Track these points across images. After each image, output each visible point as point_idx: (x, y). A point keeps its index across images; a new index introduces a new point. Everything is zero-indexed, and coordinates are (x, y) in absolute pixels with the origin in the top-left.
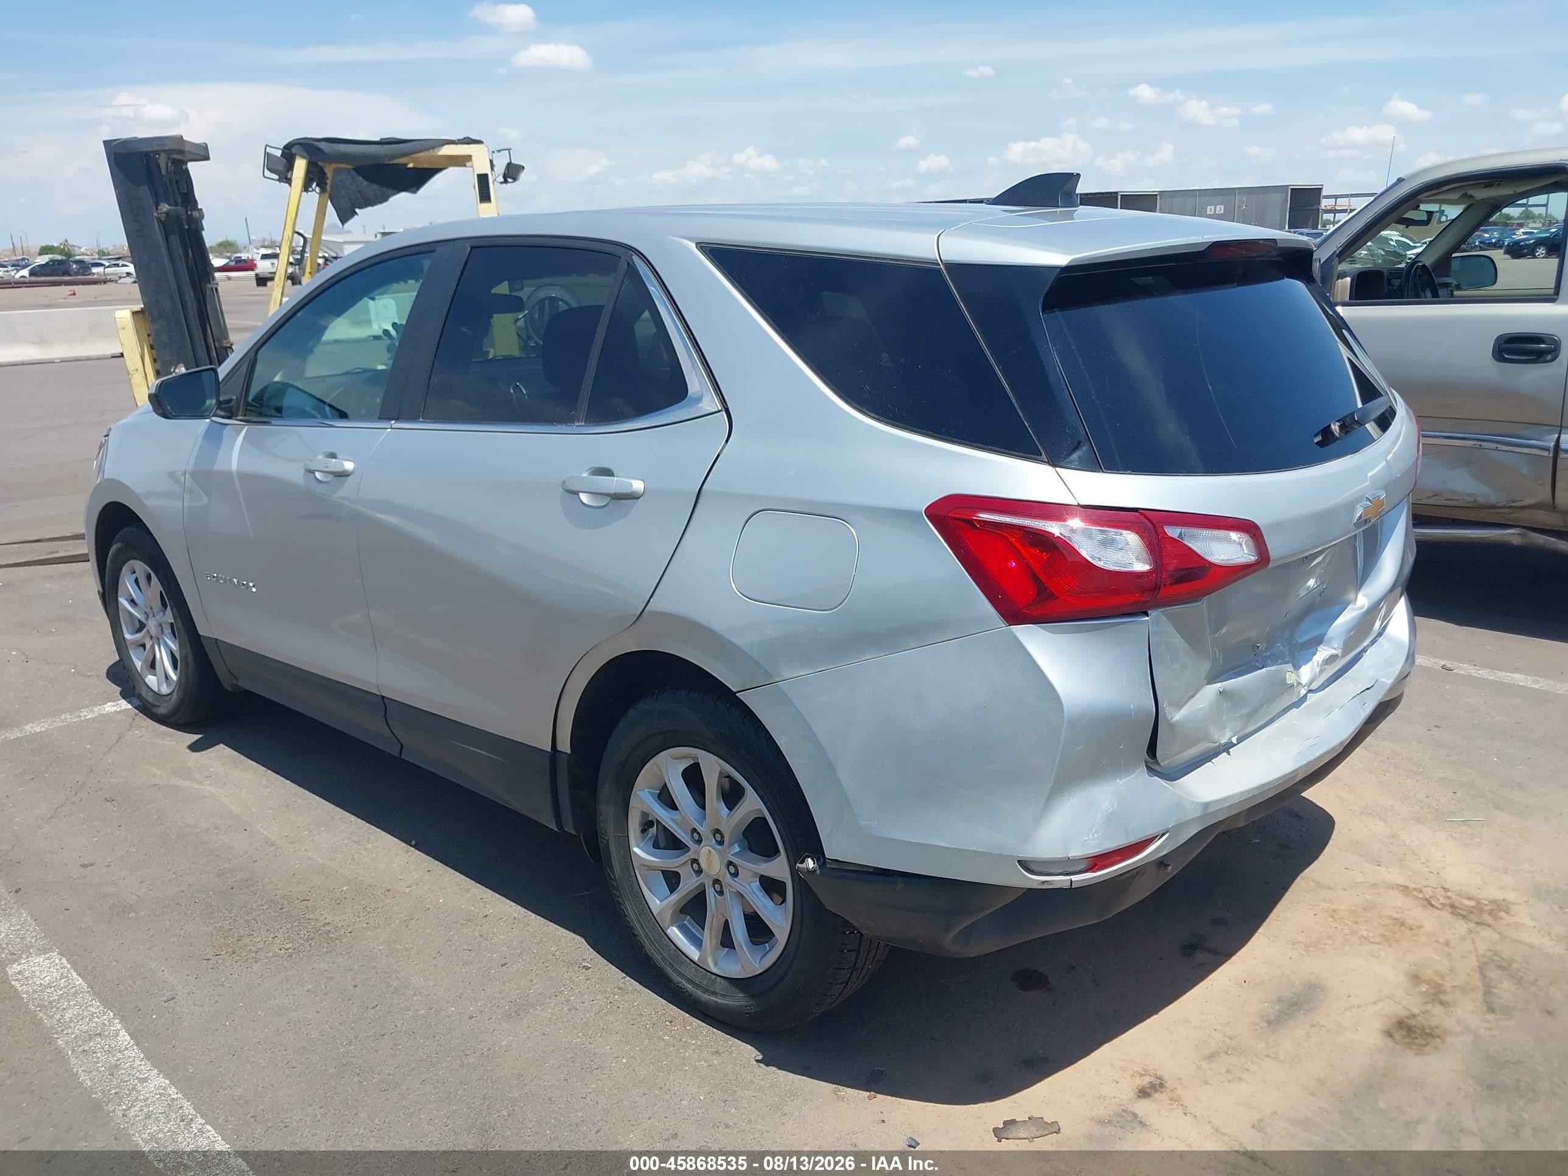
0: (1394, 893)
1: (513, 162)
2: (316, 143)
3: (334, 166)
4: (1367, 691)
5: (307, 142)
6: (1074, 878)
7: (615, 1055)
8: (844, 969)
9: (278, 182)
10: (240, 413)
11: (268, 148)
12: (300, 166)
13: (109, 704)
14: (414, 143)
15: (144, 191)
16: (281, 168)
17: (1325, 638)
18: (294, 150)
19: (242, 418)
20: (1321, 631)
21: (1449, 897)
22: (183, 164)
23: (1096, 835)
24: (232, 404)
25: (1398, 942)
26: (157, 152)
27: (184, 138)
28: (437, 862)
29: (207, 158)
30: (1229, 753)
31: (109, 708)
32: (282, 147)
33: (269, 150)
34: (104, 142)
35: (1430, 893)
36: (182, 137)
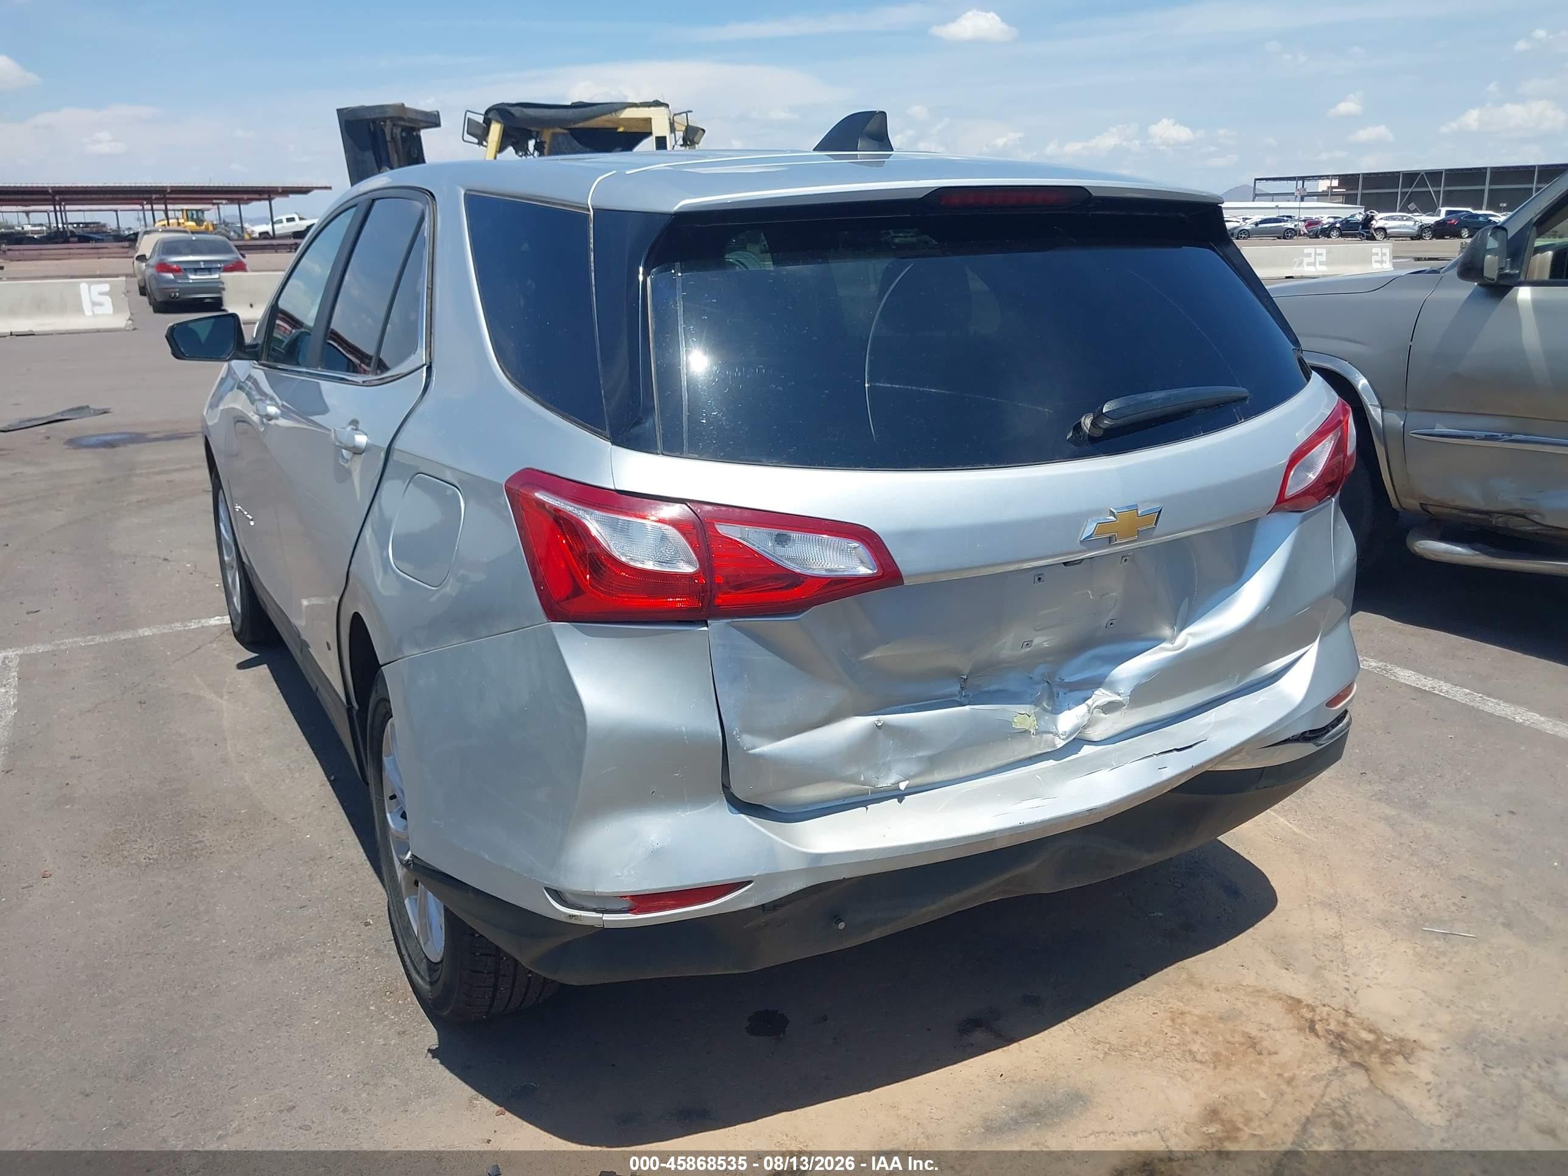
0: (1277, 1006)
1: (690, 124)
2: (509, 108)
3: (551, 131)
4: (1176, 752)
5: (503, 107)
6: (607, 917)
7: (313, 1015)
8: (483, 973)
9: (477, 146)
10: (263, 358)
11: (468, 113)
12: (496, 129)
13: (217, 618)
14: (600, 106)
15: (369, 155)
16: (479, 132)
17: (1107, 680)
18: (490, 116)
19: (265, 362)
20: (1101, 671)
21: (1345, 1024)
22: (414, 131)
23: (633, 872)
24: (257, 349)
25: (1228, 1066)
26: (384, 120)
27: (406, 105)
28: (337, 800)
29: (437, 124)
30: (900, 801)
31: (215, 621)
32: (484, 113)
33: (469, 115)
34: (338, 110)
35: (1324, 1015)
36: (403, 105)
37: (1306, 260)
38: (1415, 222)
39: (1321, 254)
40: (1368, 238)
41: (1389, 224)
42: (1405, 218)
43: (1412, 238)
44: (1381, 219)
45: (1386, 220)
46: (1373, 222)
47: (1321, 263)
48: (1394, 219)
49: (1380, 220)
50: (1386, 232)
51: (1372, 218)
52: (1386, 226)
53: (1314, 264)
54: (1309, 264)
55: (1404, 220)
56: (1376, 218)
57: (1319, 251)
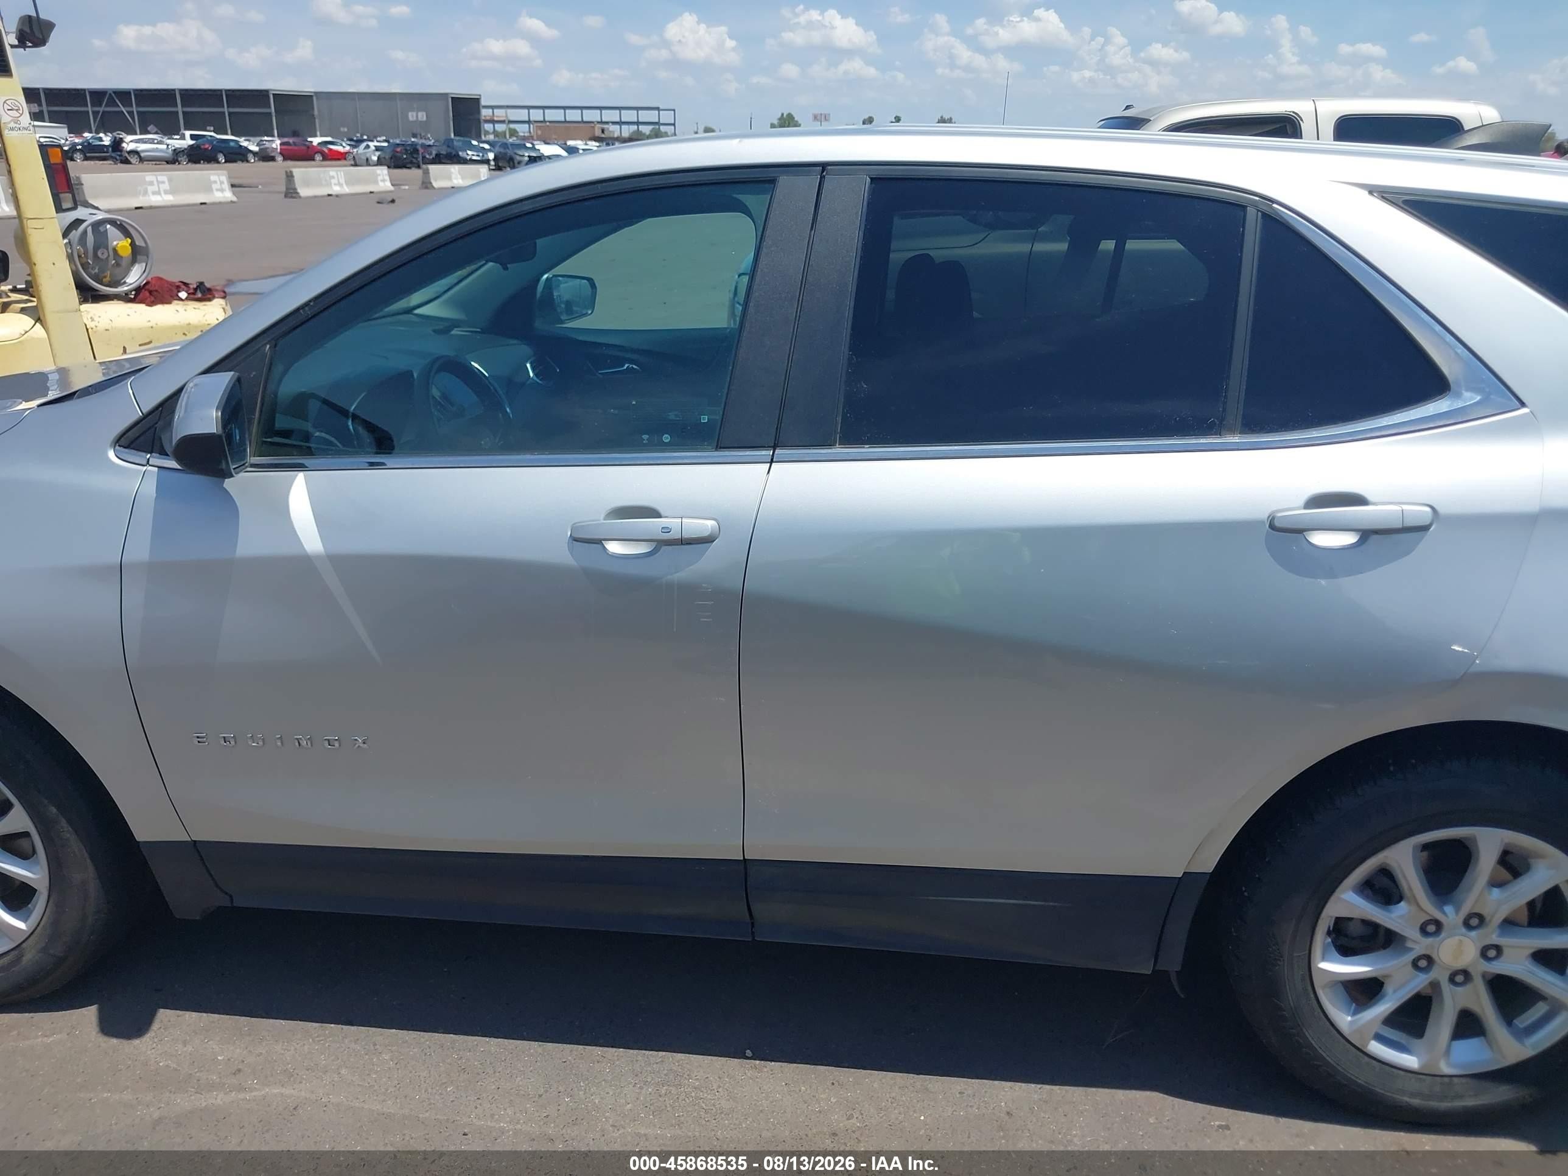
37: (150, 189)
38: (168, 145)
39: (163, 182)
40: (122, 162)
41: (141, 147)
42: (156, 141)
43: (168, 163)
44: (131, 141)
45: (136, 142)
46: (124, 145)
47: (166, 192)
48: (146, 143)
49: (130, 143)
50: (140, 157)
51: (121, 140)
52: (139, 149)
53: (158, 193)
54: (154, 193)
55: (154, 143)
56: (125, 140)
57: (160, 178)
